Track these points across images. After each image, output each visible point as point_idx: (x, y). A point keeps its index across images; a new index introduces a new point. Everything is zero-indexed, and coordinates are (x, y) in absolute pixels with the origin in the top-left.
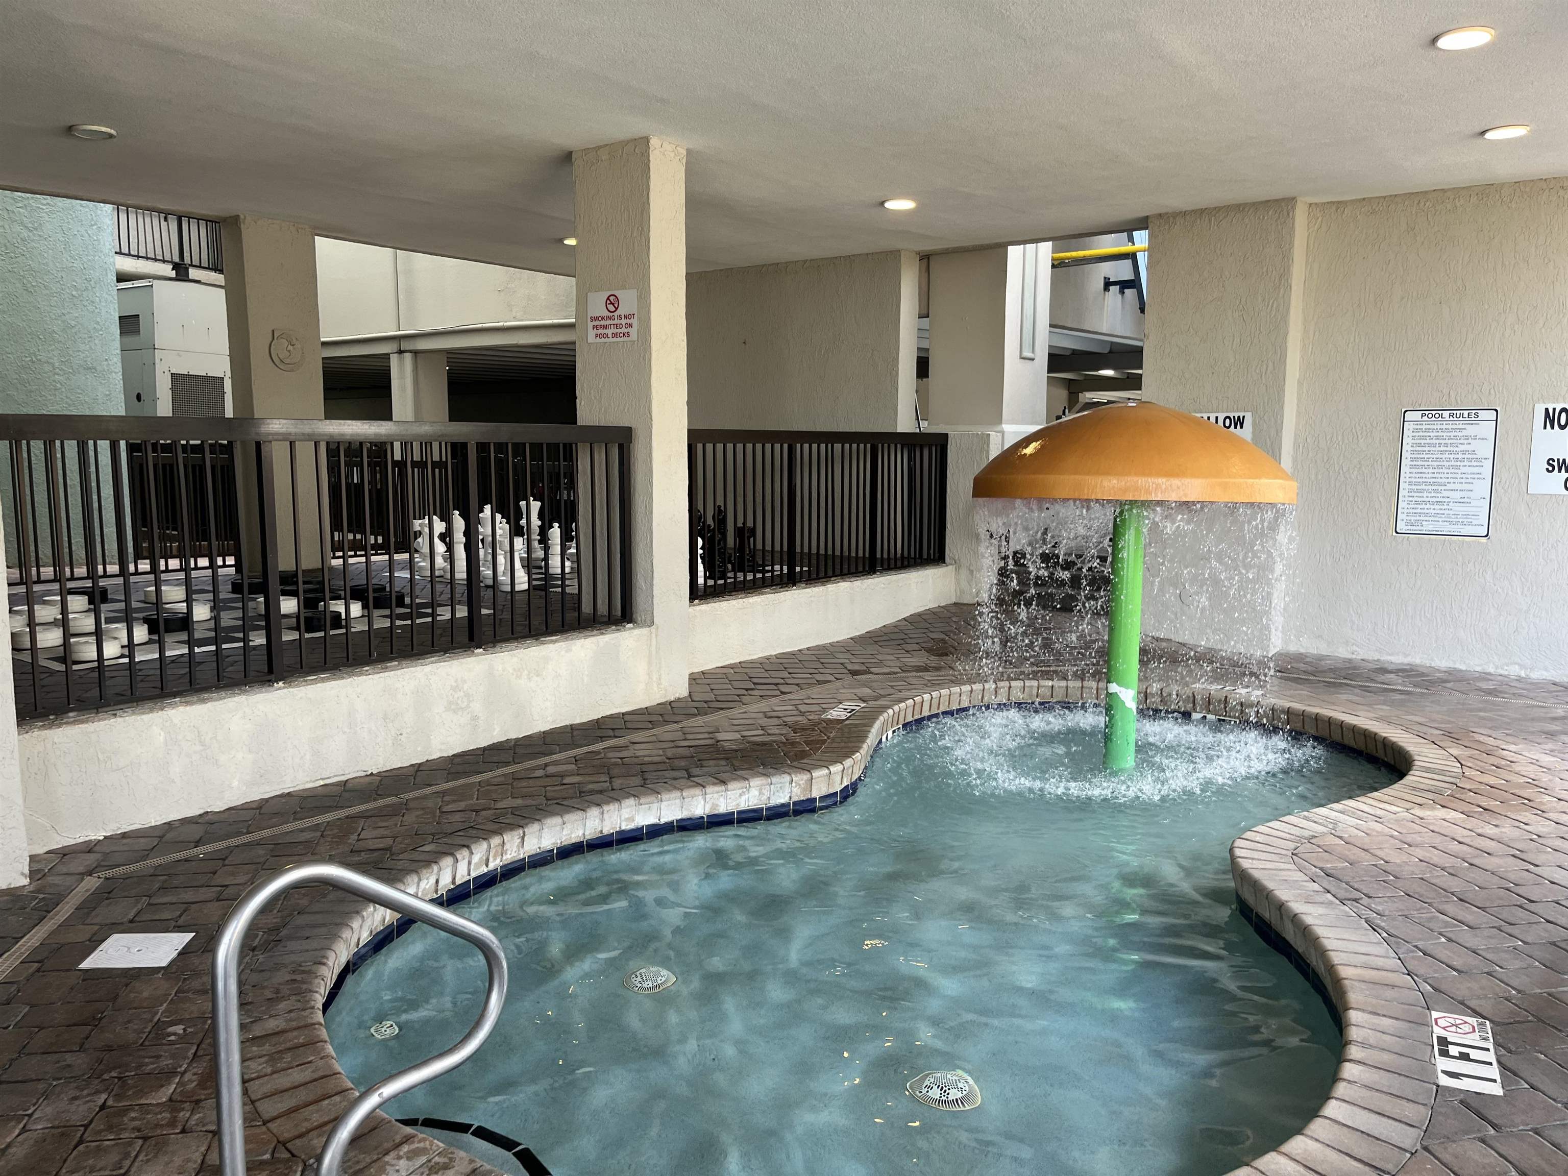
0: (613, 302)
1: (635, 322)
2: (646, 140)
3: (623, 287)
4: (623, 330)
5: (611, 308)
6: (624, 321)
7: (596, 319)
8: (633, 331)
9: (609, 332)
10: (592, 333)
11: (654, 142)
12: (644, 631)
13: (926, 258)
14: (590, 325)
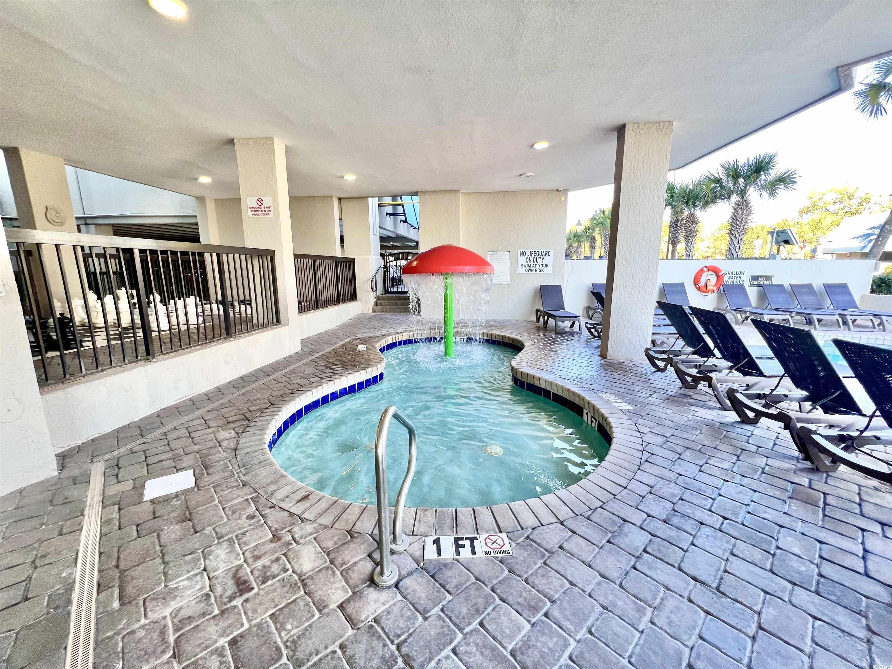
0: (260, 201)
1: (272, 209)
2: (272, 139)
3: (266, 196)
4: (266, 212)
5: (260, 204)
6: (266, 209)
7: (252, 208)
8: (271, 214)
9: (259, 213)
10: (250, 214)
11: (275, 140)
12: (287, 327)
13: (340, 199)
14: (249, 210)
